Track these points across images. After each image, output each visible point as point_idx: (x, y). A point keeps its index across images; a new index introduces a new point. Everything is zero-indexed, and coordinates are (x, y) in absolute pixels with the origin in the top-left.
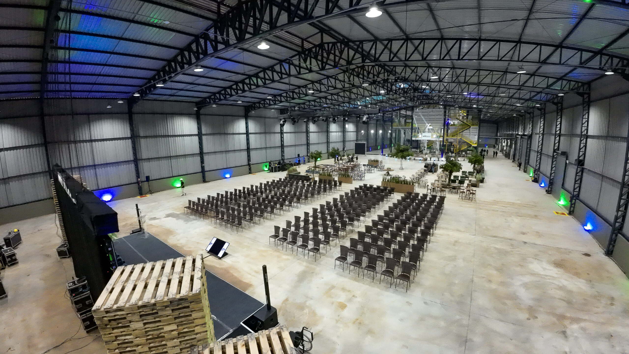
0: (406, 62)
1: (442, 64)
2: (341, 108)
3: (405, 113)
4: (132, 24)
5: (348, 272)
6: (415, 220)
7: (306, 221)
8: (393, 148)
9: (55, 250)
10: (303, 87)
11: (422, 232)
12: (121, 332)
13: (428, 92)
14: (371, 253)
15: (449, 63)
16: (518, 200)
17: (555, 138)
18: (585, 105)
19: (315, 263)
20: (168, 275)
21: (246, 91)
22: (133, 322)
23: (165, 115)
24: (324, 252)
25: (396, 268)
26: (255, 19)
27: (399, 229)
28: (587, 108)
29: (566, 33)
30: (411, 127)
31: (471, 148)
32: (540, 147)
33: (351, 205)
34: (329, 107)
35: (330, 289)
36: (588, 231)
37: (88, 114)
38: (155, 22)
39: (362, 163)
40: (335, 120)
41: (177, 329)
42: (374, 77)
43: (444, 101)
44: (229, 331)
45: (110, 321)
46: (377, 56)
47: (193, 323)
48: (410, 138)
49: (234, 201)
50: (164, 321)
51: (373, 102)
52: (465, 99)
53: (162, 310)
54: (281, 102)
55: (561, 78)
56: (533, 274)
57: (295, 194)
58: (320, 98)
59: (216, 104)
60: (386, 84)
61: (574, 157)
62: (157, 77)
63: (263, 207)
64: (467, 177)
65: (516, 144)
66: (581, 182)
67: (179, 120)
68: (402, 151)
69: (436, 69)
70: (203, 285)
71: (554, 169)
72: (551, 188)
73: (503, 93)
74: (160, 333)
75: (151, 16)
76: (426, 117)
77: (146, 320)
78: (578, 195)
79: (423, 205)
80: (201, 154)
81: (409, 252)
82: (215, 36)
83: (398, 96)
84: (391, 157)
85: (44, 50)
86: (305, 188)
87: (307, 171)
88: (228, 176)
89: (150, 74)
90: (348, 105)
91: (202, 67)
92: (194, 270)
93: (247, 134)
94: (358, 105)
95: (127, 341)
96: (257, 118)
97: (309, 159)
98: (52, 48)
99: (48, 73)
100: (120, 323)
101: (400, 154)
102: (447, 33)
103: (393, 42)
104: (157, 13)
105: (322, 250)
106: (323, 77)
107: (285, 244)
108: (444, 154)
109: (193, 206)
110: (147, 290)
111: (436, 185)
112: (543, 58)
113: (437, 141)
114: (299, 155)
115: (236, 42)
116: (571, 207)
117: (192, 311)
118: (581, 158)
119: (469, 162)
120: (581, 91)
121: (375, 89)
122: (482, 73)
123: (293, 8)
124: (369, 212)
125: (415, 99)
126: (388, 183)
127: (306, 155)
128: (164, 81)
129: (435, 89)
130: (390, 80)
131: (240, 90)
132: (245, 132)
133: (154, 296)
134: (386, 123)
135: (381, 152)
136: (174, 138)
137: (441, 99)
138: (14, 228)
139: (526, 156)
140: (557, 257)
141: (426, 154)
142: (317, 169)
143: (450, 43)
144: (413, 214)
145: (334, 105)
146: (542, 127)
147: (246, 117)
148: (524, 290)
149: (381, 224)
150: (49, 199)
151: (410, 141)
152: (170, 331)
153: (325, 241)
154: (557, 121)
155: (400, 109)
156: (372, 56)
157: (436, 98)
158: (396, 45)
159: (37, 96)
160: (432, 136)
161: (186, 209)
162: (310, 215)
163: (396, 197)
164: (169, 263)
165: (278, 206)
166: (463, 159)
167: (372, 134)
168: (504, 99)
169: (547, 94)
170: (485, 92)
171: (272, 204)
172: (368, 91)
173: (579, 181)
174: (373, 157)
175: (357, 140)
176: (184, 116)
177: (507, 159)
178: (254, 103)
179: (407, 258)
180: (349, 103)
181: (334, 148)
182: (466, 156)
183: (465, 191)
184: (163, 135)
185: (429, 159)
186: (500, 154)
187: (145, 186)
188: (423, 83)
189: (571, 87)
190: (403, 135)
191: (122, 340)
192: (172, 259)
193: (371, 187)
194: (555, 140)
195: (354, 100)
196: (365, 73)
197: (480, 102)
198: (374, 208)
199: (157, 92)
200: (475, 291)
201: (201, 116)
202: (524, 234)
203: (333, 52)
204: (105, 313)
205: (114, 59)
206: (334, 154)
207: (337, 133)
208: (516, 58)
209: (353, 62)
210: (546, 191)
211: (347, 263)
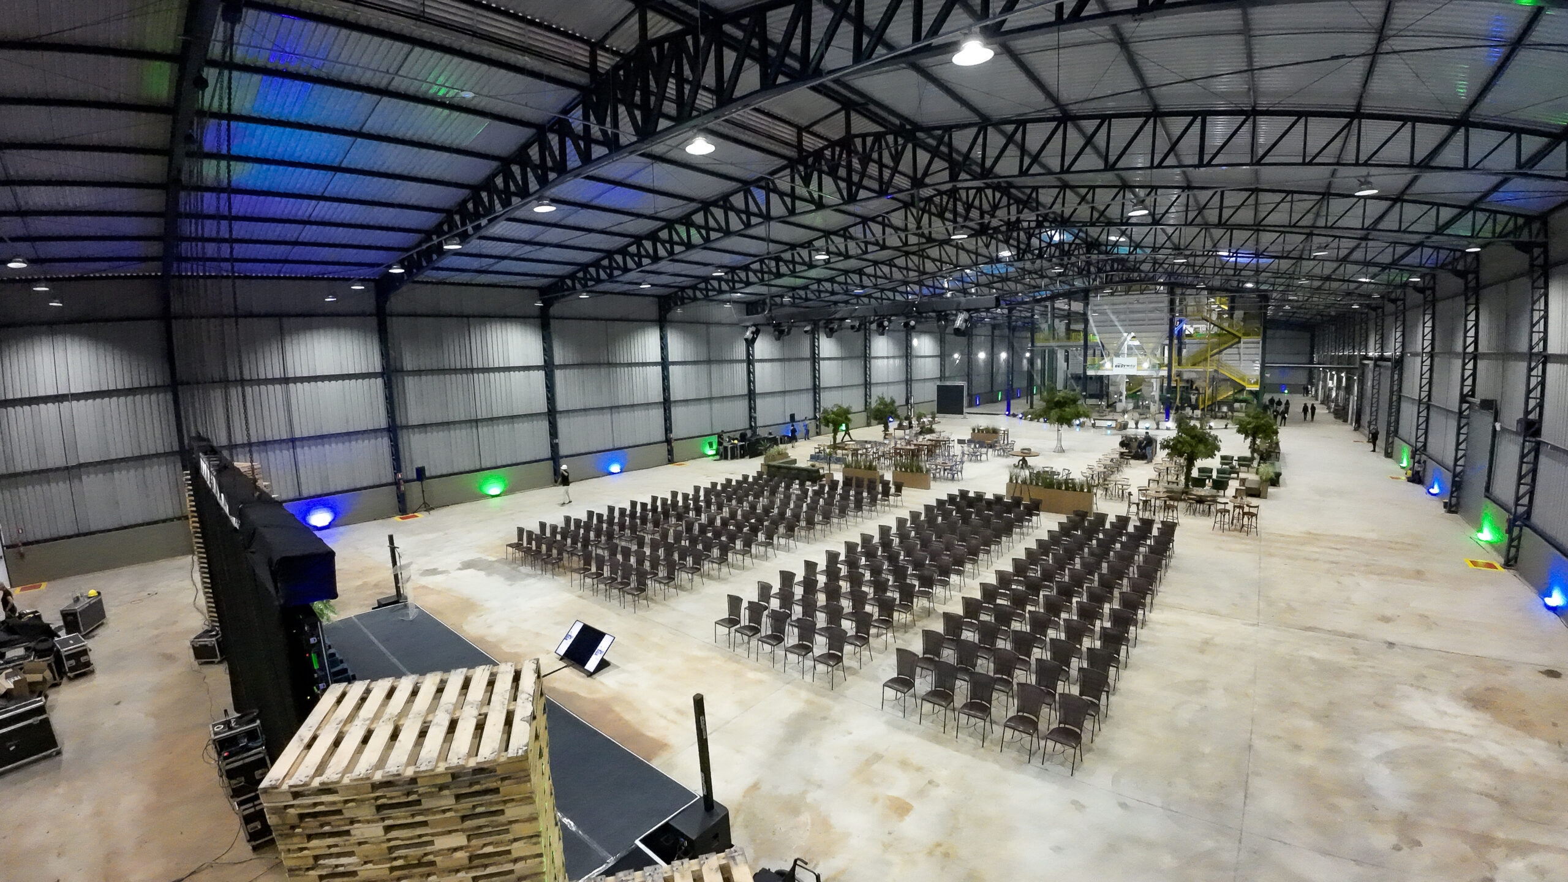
0: (1066, 177)
1: (1159, 176)
2: (899, 297)
3: (1067, 307)
4: (385, 99)
5: (917, 718)
6: (1096, 584)
7: (809, 584)
8: (1036, 398)
9: (188, 644)
10: (802, 246)
11: (1115, 616)
12: (329, 847)
13: (1124, 251)
14: (978, 669)
15: (1176, 176)
16: (1373, 530)
17: (1464, 364)
18: (1536, 276)
19: (831, 693)
20: (451, 707)
21: (661, 259)
22: (359, 822)
23: (465, 320)
24: (854, 664)
25: (1045, 710)
26: (681, 81)
27: (1053, 608)
28: (1541, 282)
29: (1477, 88)
30: (1082, 342)
31: (1244, 395)
32: (1426, 388)
33: (926, 543)
34: (869, 296)
35: (869, 762)
36: (1553, 609)
37: (279, 316)
38: (441, 93)
39: (955, 437)
40: (884, 328)
41: (467, 847)
42: (982, 217)
43: (1170, 274)
44: (603, 862)
45: (302, 817)
46: (988, 163)
47: (507, 831)
48: (1080, 371)
49: (628, 532)
50: (437, 823)
51: (983, 279)
52: (1223, 268)
53: (430, 795)
54: (748, 284)
55: (1471, 207)
56: (1413, 728)
57: (782, 514)
58: (846, 272)
59: (588, 292)
60: (1015, 234)
61: (1513, 414)
62: (445, 228)
63: (700, 547)
64: (1233, 470)
65: (1362, 383)
66: (1534, 480)
67: (499, 331)
68: (1060, 404)
69: (1142, 193)
70: (537, 737)
71: (1463, 446)
72: (1458, 498)
73: (1319, 249)
74: (426, 854)
75: (431, 79)
76: (1122, 317)
77: (389, 818)
78: (1529, 513)
79: (1118, 546)
80: (552, 414)
81: (1080, 669)
82: (585, 126)
83: (1046, 264)
84: (1031, 420)
85: (171, 161)
86: (809, 500)
87: (813, 457)
88: (615, 468)
89: (428, 220)
90: (916, 288)
91: (554, 201)
92: (515, 699)
93: (665, 364)
94: (943, 288)
95: (341, 869)
96: (687, 325)
97: (817, 427)
98: (190, 155)
99: (180, 215)
100: (328, 824)
101: (1054, 413)
102: (1168, 98)
103: (1029, 126)
104: (445, 73)
105: (850, 659)
106: (851, 220)
107: (754, 642)
108: (1173, 412)
109: (529, 543)
110: (397, 744)
111: (1152, 493)
112: (1419, 156)
113: (1151, 377)
114: (792, 417)
115: (635, 139)
116: (1510, 546)
117: (505, 802)
118: (1531, 417)
119: (1239, 431)
120: (1525, 237)
121: (987, 246)
122: (1265, 197)
123: (771, 51)
124: (974, 562)
125: (1092, 269)
126: (1025, 487)
127: (811, 416)
128: (464, 237)
129: (1142, 244)
130: (1025, 224)
131: (648, 256)
132: (659, 360)
133: (414, 758)
134: (1017, 334)
135: (1005, 407)
136: (486, 374)
137: (1161, 270)
138: (88, 587)
139: (1390, 415)
140: (1474, 681)
141: (1124, 412)
142: (839, 452)
143: (1177, 125)
144: (1090, 568)
145: (882, 290)
146: (1429, 337)
147: (662, 323)
148: (1387, 771)
149: (1004, 595)
150: (179, 519)
151: (1082, 379)
152: (449, 850)
153: (857, 637)
154: (1466, 321)
155: (1054, 297)
156: (976, 163)
157: (1146, 267)
158: (1035, 136)
159: (153, 269)
160: (1139, 364)
161: (510, 549)
162: (819, 569)
163: (1046, 523)
164: (455, 679)
165: (739, 545)
166: (1222, 424)
167: (981, 363)
168: (1327, 264)
169: (1437, 248)
170: (1275, 249)
171: (723, 538)
172: (968, 251)
173: (1529, 476)
174: (983, 422)
175: (942, 377)
176: (511, 322)
177: (1340, 421)
178: (683, 289)
179: (1074, 684)
180: (920, 283)
181: (881, 399)
182: (1232, 418)
183: (1230, 507)
184: (458, 367)
185: (1132, 424)
186: (1321, 410)
187: (414, 491)
188: (1112, 229)
189: (1498, 229)
190: (1061, 364)
191: (330, 866)
192: (465, 670)
193: (979, 497)
194: (1464, 369)
195: (933, 276)
196: (960, 209)
197: (1263, 274)
198: (988, 552)
199: (446, 262)
200: (1258, 774)
201: (552, 321)
202: (1386, 619)
203: (875, 156)
204: (290, 797)
205: (341, 184)
206: (881, 414)
207: (891, 361)
208: (1350, 157)
209: (927, 180)
210: (1446, 505)
211: (915, 696)
